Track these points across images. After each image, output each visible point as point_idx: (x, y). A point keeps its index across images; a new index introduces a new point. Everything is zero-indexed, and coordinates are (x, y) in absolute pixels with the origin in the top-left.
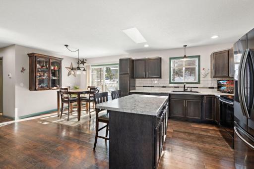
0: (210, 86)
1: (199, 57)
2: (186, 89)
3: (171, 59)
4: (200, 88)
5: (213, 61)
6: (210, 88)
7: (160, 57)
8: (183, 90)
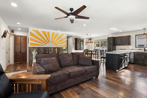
8: (144, 50)
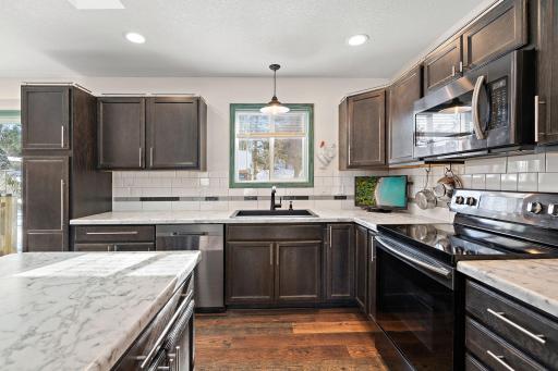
0: (337, 194)
1: (310, 107)
2: (277, 202)
3: (234, 107)
4: (316, 198)
5: (348, 125)
6: (336, 198)
7: (197, 95)
8: (268, 206)
